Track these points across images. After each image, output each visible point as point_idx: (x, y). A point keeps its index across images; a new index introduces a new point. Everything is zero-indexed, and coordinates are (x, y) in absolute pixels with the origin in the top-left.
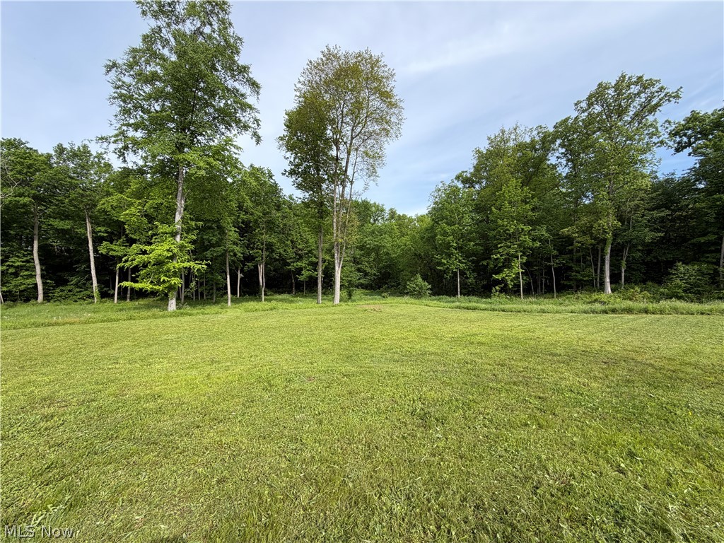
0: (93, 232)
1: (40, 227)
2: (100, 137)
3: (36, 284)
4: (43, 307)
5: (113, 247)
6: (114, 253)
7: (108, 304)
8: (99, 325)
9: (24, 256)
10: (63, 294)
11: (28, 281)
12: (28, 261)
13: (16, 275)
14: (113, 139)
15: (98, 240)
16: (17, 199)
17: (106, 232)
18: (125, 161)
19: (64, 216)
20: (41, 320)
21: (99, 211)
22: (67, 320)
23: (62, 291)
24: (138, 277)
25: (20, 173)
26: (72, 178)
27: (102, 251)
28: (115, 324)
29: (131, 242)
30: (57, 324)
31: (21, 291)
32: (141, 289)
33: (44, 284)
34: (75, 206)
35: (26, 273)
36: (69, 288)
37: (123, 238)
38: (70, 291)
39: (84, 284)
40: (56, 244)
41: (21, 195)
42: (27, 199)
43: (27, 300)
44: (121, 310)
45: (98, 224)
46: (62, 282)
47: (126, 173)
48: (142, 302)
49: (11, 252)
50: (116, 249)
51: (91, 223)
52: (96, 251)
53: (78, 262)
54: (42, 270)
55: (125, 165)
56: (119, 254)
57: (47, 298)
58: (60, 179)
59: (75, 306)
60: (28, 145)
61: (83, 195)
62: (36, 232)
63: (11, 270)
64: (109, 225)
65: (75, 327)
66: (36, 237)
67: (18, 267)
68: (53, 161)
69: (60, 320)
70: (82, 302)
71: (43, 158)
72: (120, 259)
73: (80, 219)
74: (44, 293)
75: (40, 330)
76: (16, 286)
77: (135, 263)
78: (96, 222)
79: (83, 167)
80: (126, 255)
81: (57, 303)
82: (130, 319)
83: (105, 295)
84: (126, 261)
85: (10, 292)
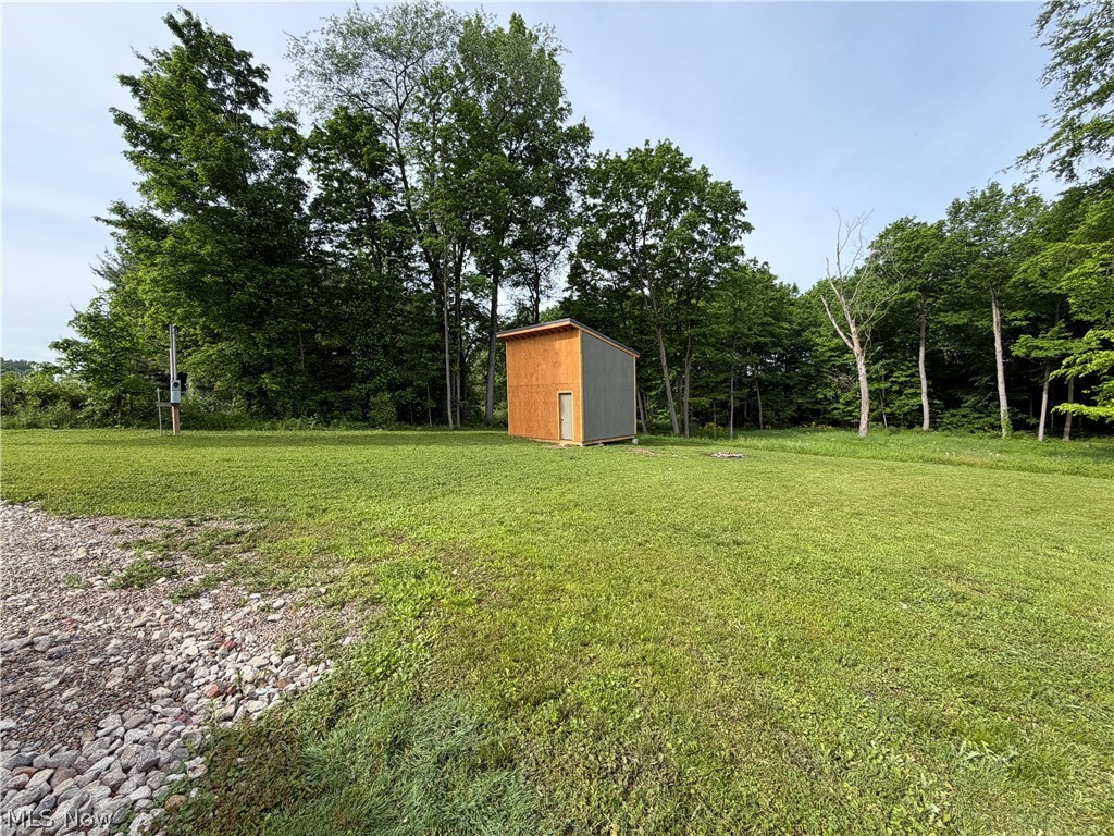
0: (1003, 322)
1: (927, 328)
2: (1025, 154)
3: (921, 405)
4: (928, 436)
5: (1038, 342)
6: (1040, 354)
7: (1026, 440)
8: (1014, 473)
9: (909, 368)
10: (955, 420)
11: (912, 401)
12: (912, 376)
13: (900, 393)
14: (1048, 147)
15: (1010, 335)
16: (902, 296)
17: (1026, 318)
18: (1072, 176)
19: (958, 305)
20: (928, 454)
21: (1015, 286)
22: (963, 458)
23: (953, 415)
24: (1096, 394)
25: (906, 261)
26: (971, 245)
27: (1018, 351)
28: (1046, 479)
29: (1079, 329)
30: (949, 462)
31: (905, 414)
32: (1102, 419)
33: (930, 404)
34: (975, 287)
35: (911, 391)
36: (962, 411)
37: (1061, 324)
38: (964, 416)
39: (986, 407)
40: (947, 348)
41: (907, 290)
42: (913, 293)
43: (911, 426)
44: (1051, 454)
45: (1012, 308)
46: (952, 403)
47: (1074, 198)
48: (1097, 443)
49: (895, 364)
50: (1046, 345)
51: (1001, 308)
52: (1006, 353)
53: (976, 373)
54: (928, 386)
55: (1073, 184)
56: (1051, 354)
57: (934, 425)
58: (954, 253)
59: (971, 439)
60: (915, 221)
61: (987, 267)
62: (923, 335)
63: (895, 388)
64: (1031, 306)
65: (977, 471)
66: (922, 342)
67: (901, 383)
68: (945, 229)
69: (954, 458)
70: (981, 433)
71: (933, 230)
72: (1055, 363)
73: (982, 306)
74: (931, 418)
75: (930, 466)
76: (900, 407)
77: (1091, 367)
78: (1008, 304)
79: (988, 221)
80: (1065, 356)
81: (946, 432)
82: (1077, 472)
83: (1020, 425)
84: (1069, 366)
85: (893, 414)
